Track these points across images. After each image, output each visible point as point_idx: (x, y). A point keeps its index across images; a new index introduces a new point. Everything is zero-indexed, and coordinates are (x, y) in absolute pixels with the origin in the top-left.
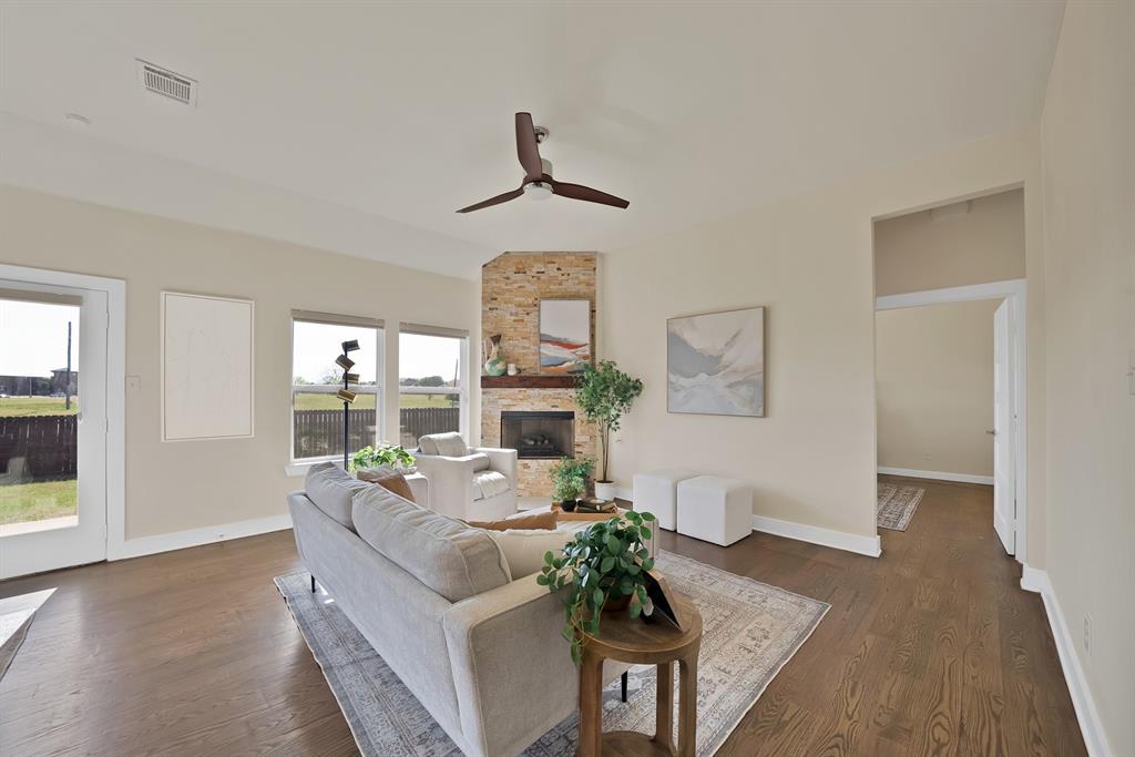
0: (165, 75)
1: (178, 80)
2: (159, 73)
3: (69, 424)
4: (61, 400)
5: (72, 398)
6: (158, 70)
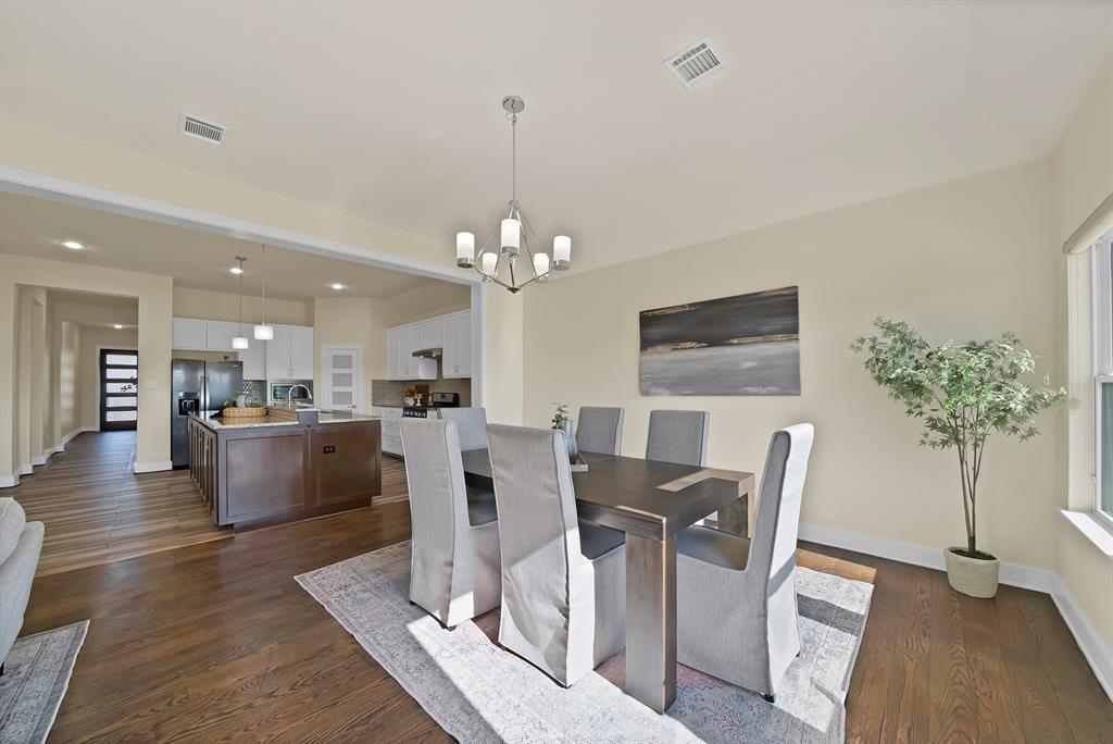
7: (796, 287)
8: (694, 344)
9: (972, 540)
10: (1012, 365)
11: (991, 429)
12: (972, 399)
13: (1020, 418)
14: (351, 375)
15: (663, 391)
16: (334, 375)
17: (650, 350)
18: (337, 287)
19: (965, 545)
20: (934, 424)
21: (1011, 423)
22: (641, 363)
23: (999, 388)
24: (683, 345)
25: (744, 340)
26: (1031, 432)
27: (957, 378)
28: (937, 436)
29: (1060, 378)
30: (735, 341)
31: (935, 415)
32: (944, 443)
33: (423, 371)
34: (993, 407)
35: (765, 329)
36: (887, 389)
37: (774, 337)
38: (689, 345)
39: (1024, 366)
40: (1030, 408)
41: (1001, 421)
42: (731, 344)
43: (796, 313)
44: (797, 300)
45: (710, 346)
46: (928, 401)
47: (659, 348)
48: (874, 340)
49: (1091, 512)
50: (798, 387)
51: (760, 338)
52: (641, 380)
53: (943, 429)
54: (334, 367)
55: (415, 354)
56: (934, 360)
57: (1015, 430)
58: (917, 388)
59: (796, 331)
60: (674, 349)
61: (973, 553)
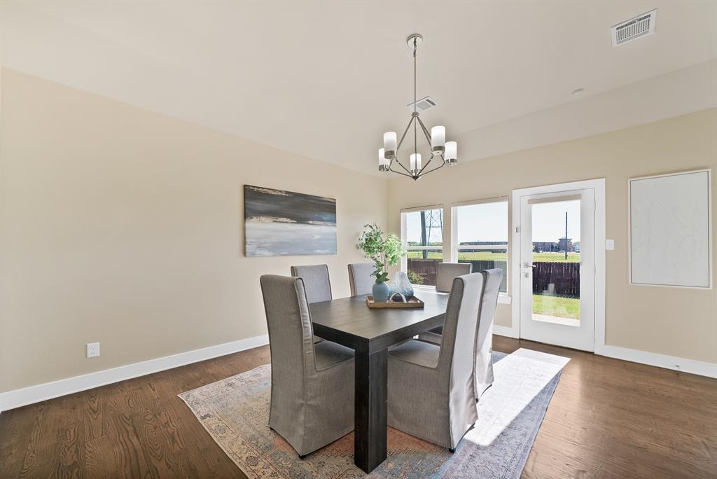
0: (631, 23)
1: (640, 19)
2: (626, 25)
3: (576, 267)
4: (563, 254)
5: (568, 253)
6: (625, 24)
7: (335, 200)
8: (288, 220)
17: (254, 219)
24: (281, 219)
25: (315, 222)
30: (311, 222)
35: (324, 218)
37: (328, 223)
38: (285, 220)
42: (309, 224)
44: (335, 205)
45: (298, 223)
51: (322, 223)
52: (246, 243)
60: (274, 221)
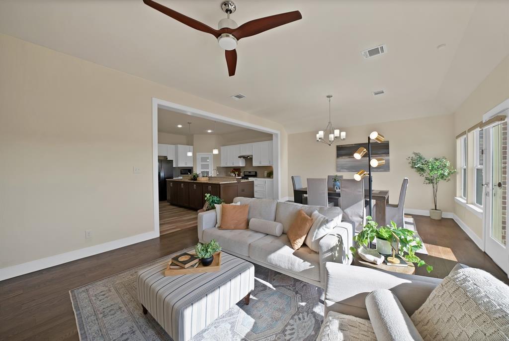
7: (388, 141)
9: (436, 206)
10: (445, 164)
11: (441, 179)
12: (436, 172)
13: (447, 177)
14: (208, 165)
15: (345, 171)
16: (202, 165)
17: (340, 158)
18: (209, 131)
19: (434, 208)
20: (427, 179)
21: (445, 178)
22: (337, 162)
23: (442, 170)
25: (372, 156)
26: (449, 180)
27: (433, 167)
28: (428, 181)
29: (455, 167)
31: (427, 176)
32: (429, 183)
33: (241, 163)
34: (441, 174)
36: (415, 169)
37: (383, 155)
39: (447, 165)
40: (449, 174)
41: (442, 177)
43: (388, 149)
44: (388, 145)
46: (425, 173)
47: (344, 157)
48: (412, 157)
49: (461, 197)
50: (389, 169)
51: (378, 155)
52: (337, 167)
53: (429, 180)
54: (202, 162)
55: (239, 157)
56: (427, 163)
57: (445, 179)
58: (422, 170)
59: (389, 154)
61: (436, 209)
